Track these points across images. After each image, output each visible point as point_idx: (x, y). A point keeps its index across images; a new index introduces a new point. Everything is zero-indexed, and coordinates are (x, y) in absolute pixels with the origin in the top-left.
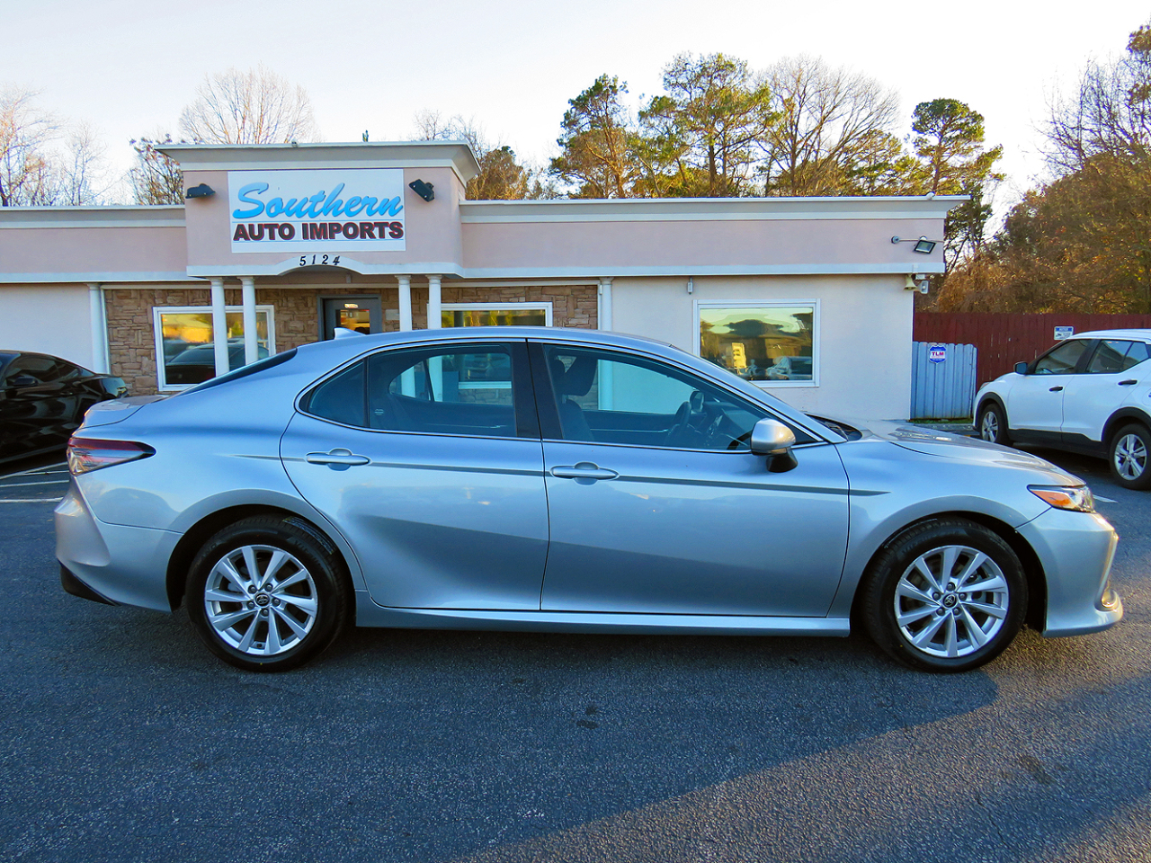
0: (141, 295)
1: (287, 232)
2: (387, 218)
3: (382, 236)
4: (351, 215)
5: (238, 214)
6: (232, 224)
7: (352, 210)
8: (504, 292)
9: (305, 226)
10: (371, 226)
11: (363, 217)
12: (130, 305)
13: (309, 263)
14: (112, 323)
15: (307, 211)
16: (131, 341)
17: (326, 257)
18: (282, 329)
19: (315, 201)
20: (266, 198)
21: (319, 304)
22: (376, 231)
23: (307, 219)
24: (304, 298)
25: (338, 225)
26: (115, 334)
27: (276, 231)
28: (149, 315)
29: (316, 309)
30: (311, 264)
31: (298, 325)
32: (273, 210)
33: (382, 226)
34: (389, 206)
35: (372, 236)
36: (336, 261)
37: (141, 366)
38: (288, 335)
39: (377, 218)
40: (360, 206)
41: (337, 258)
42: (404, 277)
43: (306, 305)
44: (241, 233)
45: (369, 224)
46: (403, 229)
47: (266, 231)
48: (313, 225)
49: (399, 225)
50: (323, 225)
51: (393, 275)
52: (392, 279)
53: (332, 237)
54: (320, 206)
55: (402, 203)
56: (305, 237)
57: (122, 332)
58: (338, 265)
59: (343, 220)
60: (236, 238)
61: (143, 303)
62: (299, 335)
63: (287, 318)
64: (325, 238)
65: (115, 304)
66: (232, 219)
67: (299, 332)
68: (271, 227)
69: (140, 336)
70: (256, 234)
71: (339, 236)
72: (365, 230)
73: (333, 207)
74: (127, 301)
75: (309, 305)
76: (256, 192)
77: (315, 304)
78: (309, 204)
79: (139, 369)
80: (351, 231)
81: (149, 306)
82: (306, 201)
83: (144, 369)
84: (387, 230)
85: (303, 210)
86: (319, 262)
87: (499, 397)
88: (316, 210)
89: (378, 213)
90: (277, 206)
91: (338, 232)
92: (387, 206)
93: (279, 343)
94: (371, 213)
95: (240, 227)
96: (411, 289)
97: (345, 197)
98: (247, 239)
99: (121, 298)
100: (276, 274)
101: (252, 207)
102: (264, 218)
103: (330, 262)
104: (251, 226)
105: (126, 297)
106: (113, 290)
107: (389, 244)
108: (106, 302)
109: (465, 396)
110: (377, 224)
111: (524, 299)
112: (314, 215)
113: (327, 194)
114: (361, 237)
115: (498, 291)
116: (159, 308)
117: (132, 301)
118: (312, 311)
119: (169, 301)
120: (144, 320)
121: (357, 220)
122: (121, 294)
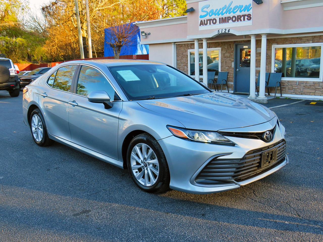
0: (185, 46)
1: (214, 21)
2: (246, 13)
3: (244, 20)
4: (234, 13)
5: (201, 17)
6: (199, 20)
7: (235, 11)
8: (303, 39)
9: (220, 19)
10: (241, 16)
11: (238, 13)
12: (182, 49)
13: (220, 32)
14: (178, 55)
15: (221, 13)
16: (182, 61)
17: (226, 30)
18: (223, 56)
19: (223, 9)
20: (209, 10)
21: (234, 47)
22: (242, 18)
23: (221, 16)
24: (230, 45)
25: (230, 17)
26: (178, 58)
27: (211, 21)
28: (187, 52)
29: (234, 49)
30: (221, 33)
31: (227, 55)
32: (211, 14)
33: (244, 16)
34: (247, 8)
35: (241, 20)
36: (229, 31)
37: (184, 69)
38: (224, 58)
39: (243, 13)
40: (237, 9)
41: (229, 30)
42: (253, 35)
43: (231, 47)
44: (202, 23)
45: (240, 16)
46: (251, 16)
47: (209, 22)
48: (222, 18)
49: (250, 15)
50: (225, 18)
51: (249, 35)
52: (248, 36)
53: (228, 22)
54: (225, 11)
55: (252, 6)
56: (220, 23)
57: (180, 58)
58: (229, 32)
59: (231, 15)
60: (200, 25)
61: (185, 48)
62: (228, 58)
63: (225, 52)
64: (226, 22)
65: (179, 49)
66: (199, 18)
67: (228, 57)
68: (210, 20)
69: (184, 59)
70: (206, 23)
71: (230, 21)
72: (238, 18)
73: (229, 11)
74: (181, 48)
75: (232, 47)
76: (206, 8)
77: (233, 47)
78: (221, 10)
79: (184, 70)
80: (234, 19)
81: (187, 49)
82: (220, 9)
83: (185, 70)
84: (246, 17)
85: (219, 13)
86: (223, 32)
87: (298, 85)
88: (223, 12)
89: (243, 11)
90: (212, 12)
91: (230, 20)
92: (246, 8)
93: (222, 61)
94: (241, 11)
95: (201, 21)
96: (267, 39)
97: (233, 6)
98: (203, 25)
99: (180, 47)
100: (211, 37)
101: (205, 13)
102: (208, 17)
103: (227, 32)
104: (204, 20)
105: (181, 46)
106: (178, 44)
107: (246, 23)
108: (176, 48)
109: (284, 83)
110: (243, 16)
111: (311, 42)
112: (223, 14)
113: (227, 6)
114: (237, 21)
115: (300, 39)
116: (190, 50)
117: (183, 48)
118: (232, 49)
119: (192, 47)
120: (185, 54)
121: (236, 15)
122: (180, 46)
